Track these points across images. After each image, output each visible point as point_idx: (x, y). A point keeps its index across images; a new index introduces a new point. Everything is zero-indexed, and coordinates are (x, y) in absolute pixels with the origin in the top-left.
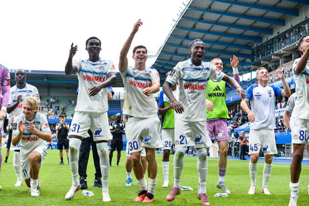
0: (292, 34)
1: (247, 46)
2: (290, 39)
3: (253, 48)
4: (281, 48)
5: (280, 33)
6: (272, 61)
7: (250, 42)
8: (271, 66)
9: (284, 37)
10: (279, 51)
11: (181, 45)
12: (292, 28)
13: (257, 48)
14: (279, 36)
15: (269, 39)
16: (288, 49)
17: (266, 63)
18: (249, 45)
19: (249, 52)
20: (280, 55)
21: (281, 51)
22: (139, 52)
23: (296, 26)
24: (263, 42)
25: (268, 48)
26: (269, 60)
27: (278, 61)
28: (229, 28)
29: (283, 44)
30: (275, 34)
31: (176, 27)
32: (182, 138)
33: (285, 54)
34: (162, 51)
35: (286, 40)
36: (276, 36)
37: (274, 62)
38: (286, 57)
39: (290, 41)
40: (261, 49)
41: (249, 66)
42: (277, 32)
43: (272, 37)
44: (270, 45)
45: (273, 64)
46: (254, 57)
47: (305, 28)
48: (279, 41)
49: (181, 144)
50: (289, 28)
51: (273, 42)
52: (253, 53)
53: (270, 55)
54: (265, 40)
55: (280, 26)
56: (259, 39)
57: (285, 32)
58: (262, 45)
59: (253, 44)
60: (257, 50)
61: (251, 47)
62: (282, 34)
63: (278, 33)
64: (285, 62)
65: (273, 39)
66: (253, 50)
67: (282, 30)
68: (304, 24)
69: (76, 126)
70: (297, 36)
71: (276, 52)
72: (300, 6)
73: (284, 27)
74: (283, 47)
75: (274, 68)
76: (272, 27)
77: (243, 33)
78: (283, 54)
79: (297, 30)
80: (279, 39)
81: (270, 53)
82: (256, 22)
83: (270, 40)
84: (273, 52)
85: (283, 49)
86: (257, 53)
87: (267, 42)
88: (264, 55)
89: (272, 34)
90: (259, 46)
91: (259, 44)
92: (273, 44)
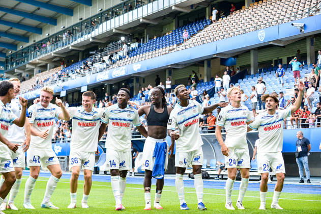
0: (48, 43)
1: (1, 53)
2: (46, 49)
3: (7, 55)
4: (36, 57)
5: (37, 41)
6: (27, 70)
7: (4, 49)
8: (26, 76)
9: (40, 45)
10: (34, 60)
12: (49, 38)
13: (12, 55)
14: (35, 44)
15: (24, 47)
16: (44, 59)
17: (20, 71)
18: (4, 52)
19: (3, 59)
20: (35, 64)
21: (37, 60)
23: (53, 35)
24: (18, 49)
25: (22, 56)
26: (24, 68)
27: (32, 71)
29: (38, 53)
30: (31, 43)
33: (41, 63)
35: (42, 49)
36: (33, 44)
38: (41, 67)
40: (15, 57)
41: (2, 74)
42: (33, 40)
43: (28, 45)
44: (25, 53)
45: (28, 73)
46: (8, 64)
47: (62, 38)
48: (34, 50)
50: (46, 37)
51: (28, 50)
52: (7, 60)
53: (25, 64)
54: (20, 48)
55: (37, 34)
56: (14, 46)
57: (42, 41)
58: (17, 52)
59: (7, 51)
60: (12, 58)
62: (38, 42)
63: (35, 41)
64: (40, 72)
65: (28, 47)
66: (7, 57)
67: (39, 38)
70: (53, 46)
71: (30, 61)
72: (59, 15)
73: (41, 36)
74: (39, 56)
75: (28, 78)
76: (28, 34)
78: (39, 63)
79: (54, 40)
80: (35, 48)
81: (24, 62)
82: (12, 28)
83: (26, 48)
84: (28, 60)
85: (39, 58)
86: (11, 61)
87: (22, 50)
88: (19, 64)
89: (28, 42)
90: (14, 53)
91: (14, 52)
92: (28, 52)
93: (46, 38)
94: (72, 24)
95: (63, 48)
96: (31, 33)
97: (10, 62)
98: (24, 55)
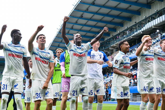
0: (120, 36)
2: (119, 39)
4: (114, 44)
5: (114, 35)
6: (110, 50)
9: (115, 37)
12: (120, 33)
14: (113, 37)
15: (108, 39)
17: (106, 51)
20: (114, 47)
21: (115, 45)
22: (41, 38)
23: (122, 32)
24: (105, 40)
25: (107, 43)
26: (108, 50)
27: (112, 50)
28: (87, 33)
29: (115, 41)
30: (111, 36)
31: (59, 32)
32: (74, 92)
34: (51, 45)
35: (117, 39)
38: (117, 48)
40: (103, 44)
43: (109, 37)
45: (110, 52)
47: (127, 33)
48: (113, 40)
49: (73, 95)
53: (109, 47)
55: (114, 32)
56: (103, 39)
57: (116, 35)
63: (113, 35)
64: (116, 51)
65: (110, 39)
67: (115, 34)
68: (126, 31)
70: (122, 37)
71: (111, 46)
72: (124, 21)
73: (116, 32)
74: (115, 43)
75: (111, 54)
77: (94, 35)
78: (116, 46)
79: (123, 34)
80: (113, 39)
81: (108, 46)
82: (101, 30)
84: (110, 45)
85: (115, 44)
86: (102, 46)
87: (107, 40)
88: (106, 47)
89: (109, 36)
90: (103, 42)
91: (103, 41)
92: (110, 41)
94: (131, 26)
95: (127, 38)
96: (111, 31)
98: (108, 43)
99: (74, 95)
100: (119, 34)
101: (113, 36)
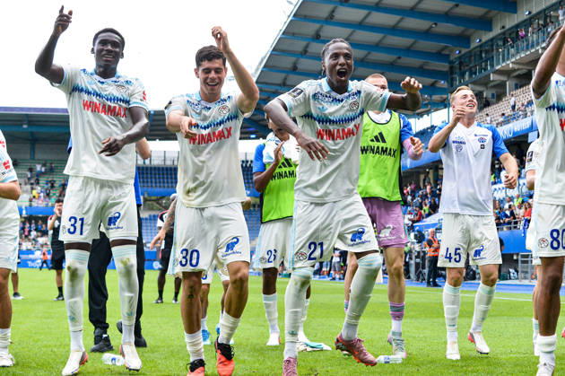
0: (530, 29)
1: (440, 55)
2: (527, 41)
3: (452, 58)
4: (508, 59)
5: (507, 27)
6: (492, 84)
7: (446, 47)
8: (490, 96)
9: (514, 35)
10: (504, 64)
11: (305, 53)
12: (530, 19)
13: (460, 58)
14: (504, 33)
15: (484, 40)
16: (522, 61)
17: (479, 88)
18: (446, 52)
19: (444, 67)
20: (507, 73)
21: (510, 64)
23: (540, 12)
24: (473, 46)
25: (482, 58)
26: (485, 82)
27: (502, 85)
28: (402, 19)
29: (512, 51)
30: (497, 31)
31: (295, 15)
32: (313, 247)
33: (518, 69)
34: (265, 66)
35: (519, 43)
36: (500, 35)
37: (495, 86)
38: (518, 77)
39: (528, 45)
40: (467, 60)
41: (445, 96)
42: (499, 26)
43: (491, 35)
44: (487, 51)
45: (494, 91)
46: (454, 76)
48: (504, 44)
49: (310, 259)
50: (525, 17)
51: (492, 46)
52: (451, 68)
53: (486, 73)
54: (475, 43)
55: (507, 14)
56: (464, 39)
57: (517, 26)
58: (470, 52)
59: (451, 51)
60: (461, 63)
61: (448, 56)
62: (510, 29)
63: (503, 27)
64: (517, 87)
65: (492, 40)
66: (452, 62)
67: (511, 21)
68: (556, 10)
69: (76, 222)
70: (541, 34)
71: (498, 67)
73: (515, 15)
74: (513, 56)
75: (494, 100)
76: (491, 15)
77: (431, 27)
78: (514, 70)
79: (541, 22)
80: (505, 41)
81: (486, 69)
82: (457, 6)
83: (488, 41)
84: (492, 66)
85: (513, 60)
86: (460, 69)
87: (481, 46)
88: (475, 73)
89: (491, 30)
90: (464, 55)
91: (464, 51)
92: (493, 50)
93: (525, 20)
96: (496, 12)
97: (458, 71)
98: (483, 55)
99: (312, 256)
100: (527, 23)
101: (502, 30)
